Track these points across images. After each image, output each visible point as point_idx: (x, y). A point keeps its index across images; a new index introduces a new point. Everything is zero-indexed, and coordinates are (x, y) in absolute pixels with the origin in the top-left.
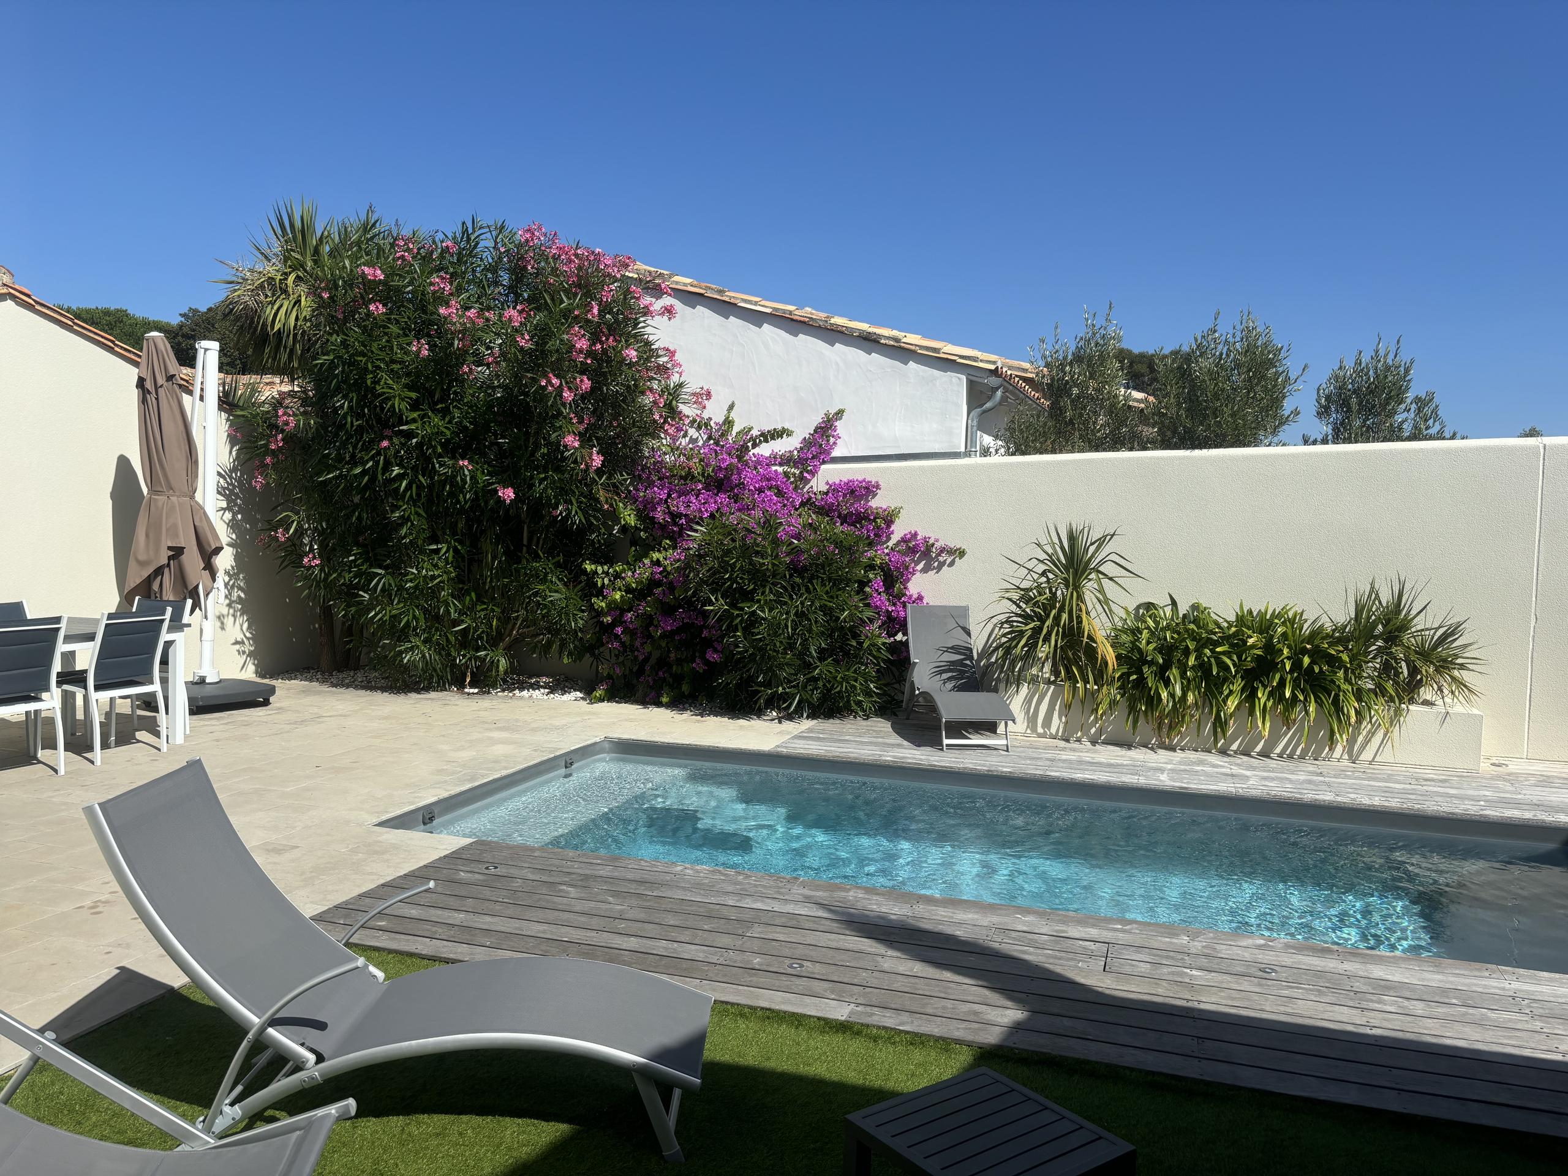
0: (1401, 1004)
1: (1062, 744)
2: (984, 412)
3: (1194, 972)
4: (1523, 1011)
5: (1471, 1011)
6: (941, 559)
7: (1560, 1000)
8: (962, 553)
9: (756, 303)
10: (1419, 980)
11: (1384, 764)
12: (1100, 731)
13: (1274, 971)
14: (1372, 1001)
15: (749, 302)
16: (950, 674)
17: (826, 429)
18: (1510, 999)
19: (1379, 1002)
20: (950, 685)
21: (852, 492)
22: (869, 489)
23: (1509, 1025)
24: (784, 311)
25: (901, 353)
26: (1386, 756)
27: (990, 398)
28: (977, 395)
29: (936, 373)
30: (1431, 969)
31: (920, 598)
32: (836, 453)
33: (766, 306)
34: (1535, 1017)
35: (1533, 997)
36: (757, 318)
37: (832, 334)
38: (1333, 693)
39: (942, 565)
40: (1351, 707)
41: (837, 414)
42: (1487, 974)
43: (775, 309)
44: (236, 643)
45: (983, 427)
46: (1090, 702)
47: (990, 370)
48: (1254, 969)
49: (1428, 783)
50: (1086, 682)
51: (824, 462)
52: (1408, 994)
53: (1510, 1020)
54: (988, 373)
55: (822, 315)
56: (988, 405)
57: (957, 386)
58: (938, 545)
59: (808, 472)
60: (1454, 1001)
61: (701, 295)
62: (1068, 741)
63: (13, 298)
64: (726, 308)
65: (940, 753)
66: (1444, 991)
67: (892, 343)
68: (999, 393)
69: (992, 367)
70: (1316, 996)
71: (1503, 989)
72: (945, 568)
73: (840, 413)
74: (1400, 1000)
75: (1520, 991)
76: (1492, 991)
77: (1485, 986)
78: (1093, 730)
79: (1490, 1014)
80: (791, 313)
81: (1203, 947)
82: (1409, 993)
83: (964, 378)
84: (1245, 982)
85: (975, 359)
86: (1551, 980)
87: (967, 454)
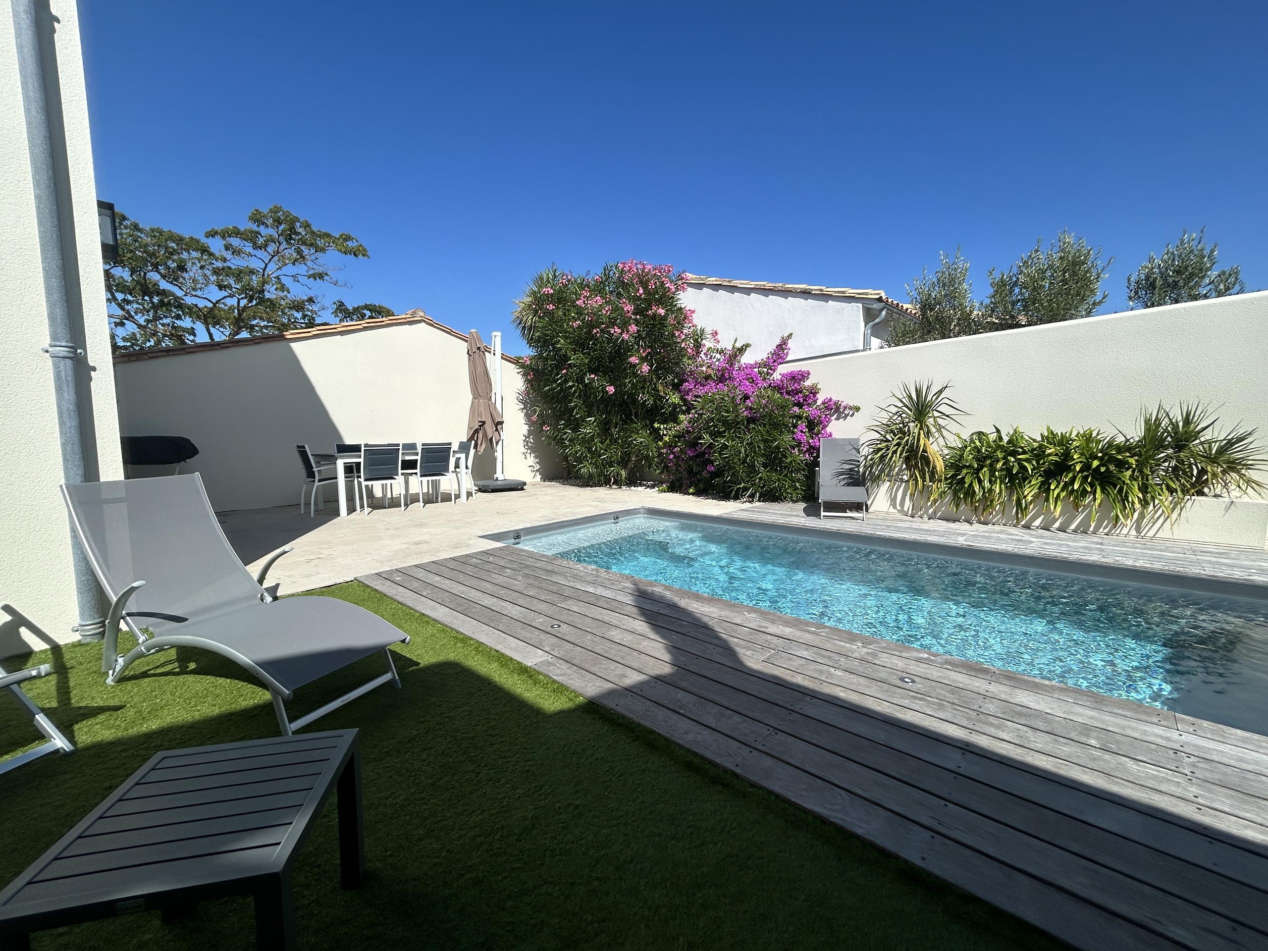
0: (1022, 733)
1: (911, 519)
2: (875, 325)
3: (838, 673)
4: (1180, 770)
5: (1107, 756)
6: (846, 412)
7: (1245, 766)
8: (858, 409)
9: (747, 284)
10: (1064, 712)
11: (1163, 539)
12: (935, 512)
13: (913, 681)
14: (991, 724)
15: (742, 284)
16: (845, 476)
17: (782, 346)
18: (1171, 752)
19: (997, 727)
20: (843, 483)
21: (794, 377)
22: (804, 376)
23: (1151, 783)
24: (761, 285)
25: (825, 297)
26: (1165, 533)
27: (877, 316)
28: (869, 315)
29: (844, 305)
30: (1088, 704)
31: (830, 435)
32: (788, 359)
33: (752, 284)
34: (1194, 780)
35: (1201, 755)
36: (747, 291)
37: (786, 293)
38: (1119, 486)
39: (847, 415)
40: (1135, 496)
41: (788, 336)
42: (1156, 720)
43: (756, 285)
44: (530, 466)
45: (875, 334)
46: (926, 492)
47: (877, 299)
48: (895, 677)
49: (1205, 554)
50: (924, 481)
51: (781, 363)
52: (1039, 724)
53: (1154, 777)
54: (876, 301)
55: (781, 284)
56: (877, 320)
57: (856, 311)
58: (843, 404)
59: (771, 369)
60: (1093, 742)
61: (720, 285)
62: (913, 517)
63: (425, 321)
64: (732, 289)
65: (819, 520)
66: (1086, 729)
67: (818, 292)
68: (884, 313)
69: (877, 297)
70: (933, 710)
71: (1169, 739)
72: (849, 417)
73: (790, 336)
74: (1025, 728)
75: (1188, 744)
76: (1151, 739)
77: (1145, 733)
78: (931, 511)
79: (1130, 764)
80: (764, 285)
81: (868, 653)
82: (1041, 724)
83: (860, 305)
84: (875, 688)
85: (867, 294)
86: (1245, 740)
87: (863, 350)
